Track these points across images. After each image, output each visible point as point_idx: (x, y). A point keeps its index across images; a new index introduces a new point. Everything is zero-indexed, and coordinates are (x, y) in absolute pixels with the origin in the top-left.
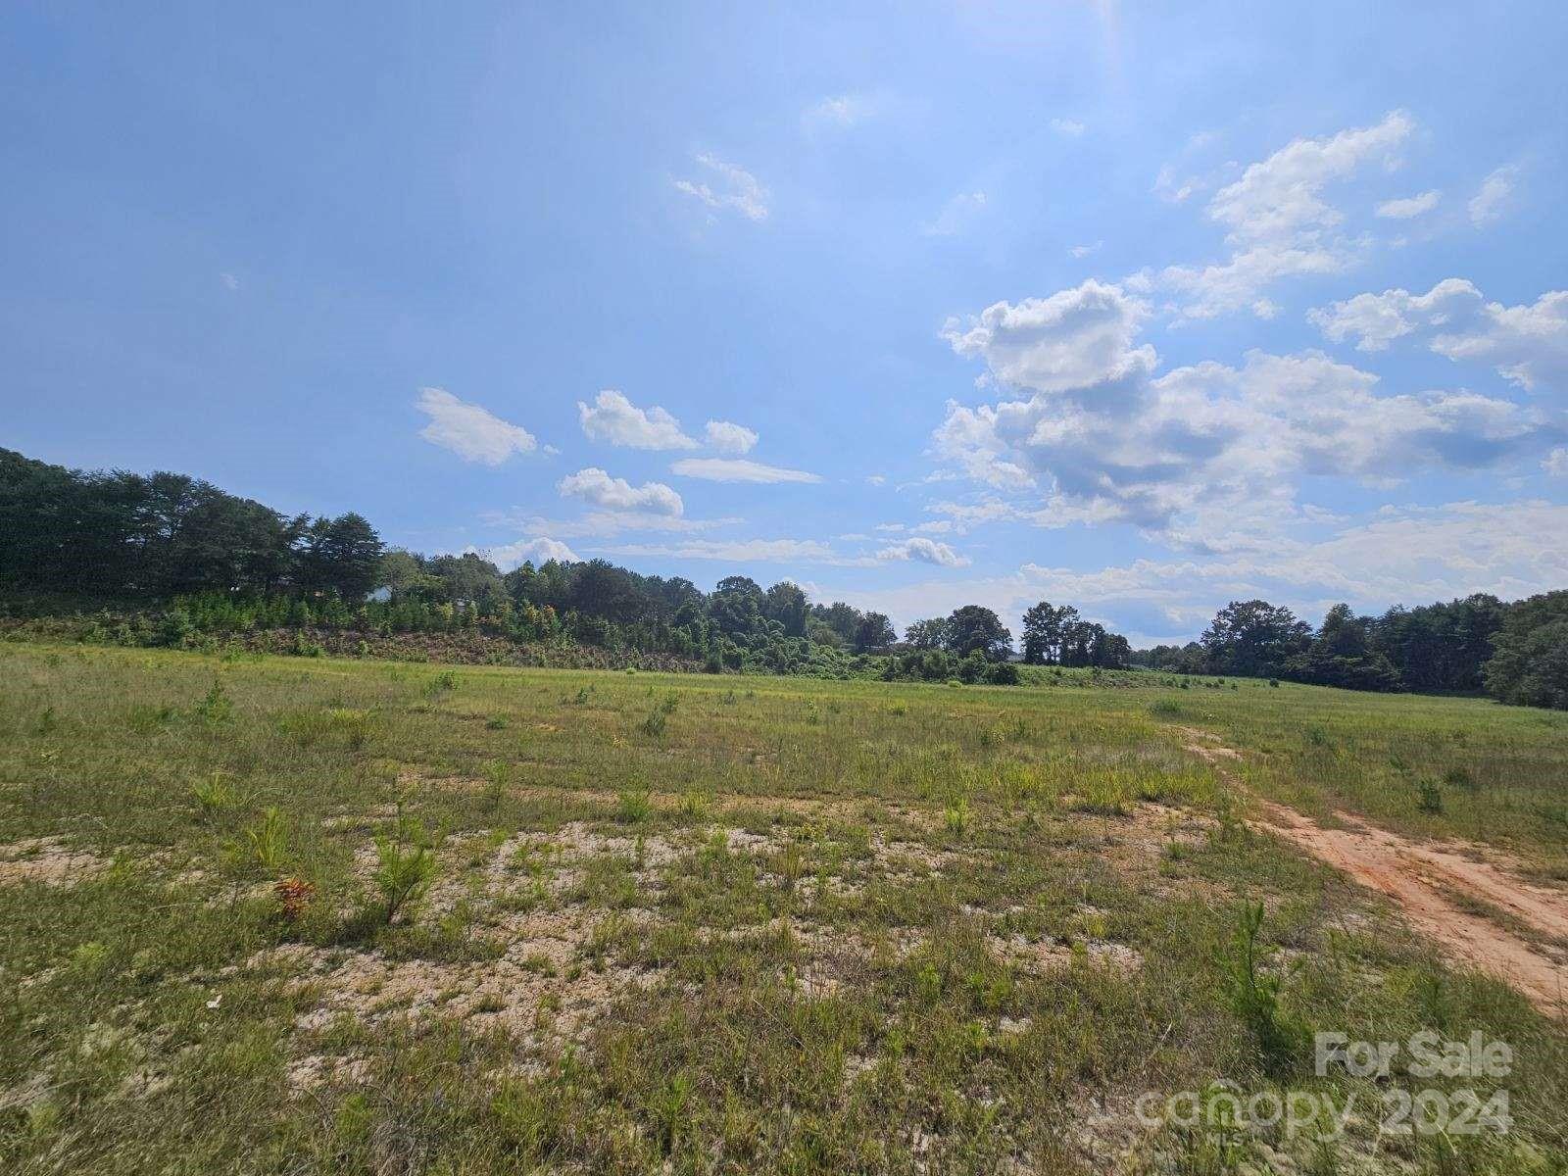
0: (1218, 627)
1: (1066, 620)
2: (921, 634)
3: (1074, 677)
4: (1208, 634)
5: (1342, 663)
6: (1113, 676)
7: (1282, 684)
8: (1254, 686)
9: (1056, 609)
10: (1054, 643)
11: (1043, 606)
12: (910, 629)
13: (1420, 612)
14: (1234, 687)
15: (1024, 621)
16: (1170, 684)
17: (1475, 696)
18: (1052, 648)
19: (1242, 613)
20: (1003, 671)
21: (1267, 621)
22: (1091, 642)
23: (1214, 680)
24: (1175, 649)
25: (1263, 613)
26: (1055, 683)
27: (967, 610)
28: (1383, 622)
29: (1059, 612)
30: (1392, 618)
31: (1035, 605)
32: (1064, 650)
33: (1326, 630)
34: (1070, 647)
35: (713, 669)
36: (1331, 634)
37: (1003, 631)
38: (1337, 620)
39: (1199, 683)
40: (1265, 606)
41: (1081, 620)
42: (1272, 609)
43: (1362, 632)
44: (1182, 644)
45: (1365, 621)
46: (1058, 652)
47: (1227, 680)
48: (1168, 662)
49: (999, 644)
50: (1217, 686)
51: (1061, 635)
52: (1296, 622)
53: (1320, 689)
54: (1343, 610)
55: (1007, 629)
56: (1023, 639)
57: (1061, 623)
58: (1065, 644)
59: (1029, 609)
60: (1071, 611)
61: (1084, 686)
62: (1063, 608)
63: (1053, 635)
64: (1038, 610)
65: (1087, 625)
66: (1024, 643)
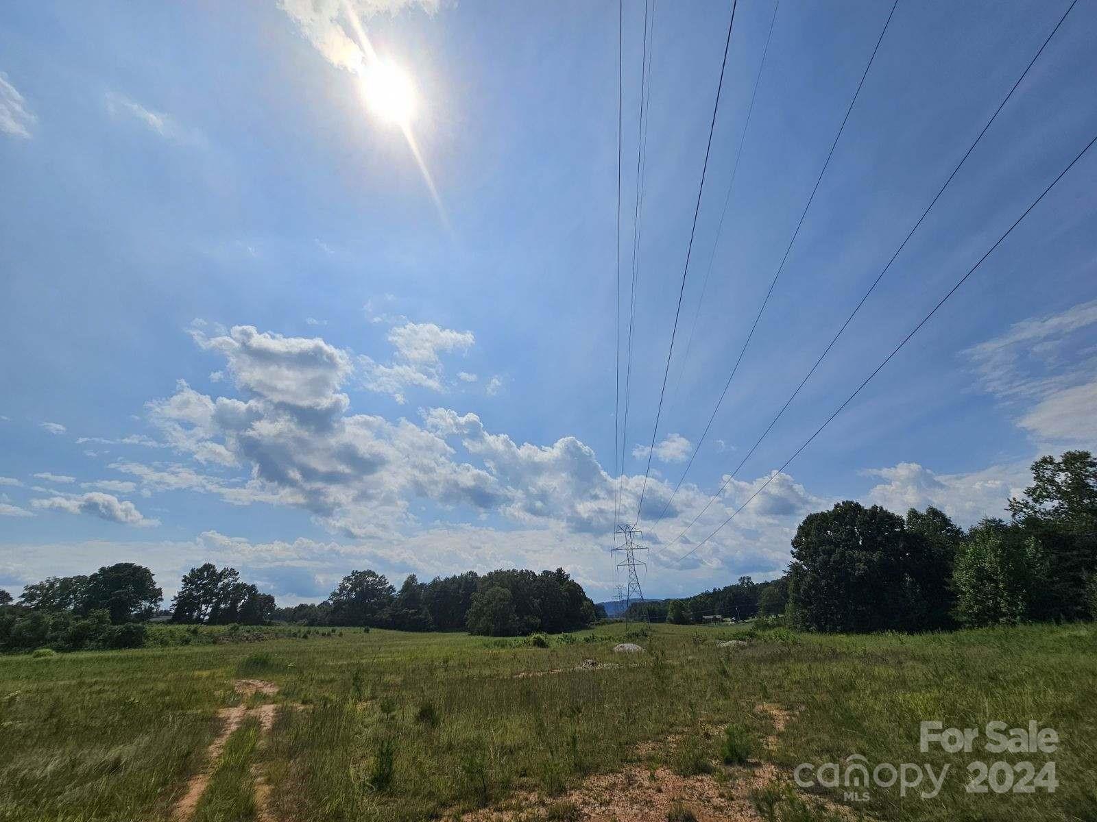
0: (343, 588)
1: (226, 581)
2: (45, 595)
3: (210, 635)
4: (334, 594)
5: (407, 613)
6: (249, 632)
7: (372, 630)
8: (354, 633)
9: (219, 570)
10: (207, 602)
11: (208, 567)
12: (33, 587)
13: (447, 580)
14: (341, 635)
15: (183, 581)
16: (295, 635)
17: (461, 631)
18: (204, 607)
19: (359, 579)
20: (129, 632)
21: (372, 585)
22: (243, 601)
23: (328, 629)
24: (313, 606)
25: (371, 579)
26: (187, 642)
27: (118, 568)
28: (430, 586)
29: (222, 573)
30: (435, 583)
31: (200, 566)
32: (216, 609)
33: (402, 591)
34: (222, 606)
36: (404, 595)
37: (156, 590)
38: (410, 583)
39: (317, 633)
40: (373, 574)
41: (240, 581)
42: (377, 577)
43: (419, 594)
44: (317, 602)
45: (422, 585)
46: (209, 610)
47: (338, 629)
48: (302, 617)
49: (145, 604)
50: (329, 635)
51: (216, 595)
52: (388, 585)
53: (392, 632)
54: (413, 578)
55: (160, 589)
56: (176, 598)
57: (220, 584)
58: (218, 604)
59: (192, 570)
60: (233, 573)
61: (214, 643)
62: (226, 570)
63: (209, 595)
64: (201, 571)
65: (244, 586)
66: (175, 602)
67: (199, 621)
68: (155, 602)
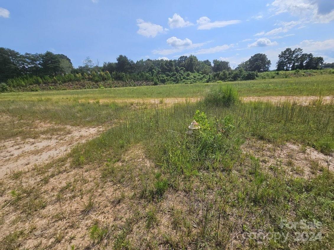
1: (297, 54)
3: (285, 74)
6: (305, 72)
10: (290, 63)
11: (288, 50)
15: (279, 56)
18: (288, 65)
22: (306, 61)
27: (256, 55)
29: (294, 51)
31: (284, 50)
32: (293, 66)
34: (297, 64)
35: (156, 84)
37: (268, 61)
41: (303, 53)
51: (293, 60)
55: (270, 61)
56: (277, 63)
57: (294, 56)
58: (294, 63)
59: (282, 52)
60: (300, 50)
61: (286, 77)
62: (296, 49)
63: (290, 60)
64: (285, 52)
65: (306, 55)
66: (277, 64)
67: (287, 70)
68: (269, 65)
